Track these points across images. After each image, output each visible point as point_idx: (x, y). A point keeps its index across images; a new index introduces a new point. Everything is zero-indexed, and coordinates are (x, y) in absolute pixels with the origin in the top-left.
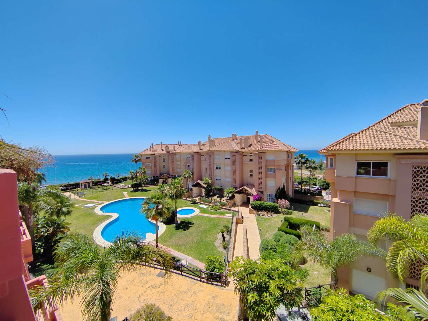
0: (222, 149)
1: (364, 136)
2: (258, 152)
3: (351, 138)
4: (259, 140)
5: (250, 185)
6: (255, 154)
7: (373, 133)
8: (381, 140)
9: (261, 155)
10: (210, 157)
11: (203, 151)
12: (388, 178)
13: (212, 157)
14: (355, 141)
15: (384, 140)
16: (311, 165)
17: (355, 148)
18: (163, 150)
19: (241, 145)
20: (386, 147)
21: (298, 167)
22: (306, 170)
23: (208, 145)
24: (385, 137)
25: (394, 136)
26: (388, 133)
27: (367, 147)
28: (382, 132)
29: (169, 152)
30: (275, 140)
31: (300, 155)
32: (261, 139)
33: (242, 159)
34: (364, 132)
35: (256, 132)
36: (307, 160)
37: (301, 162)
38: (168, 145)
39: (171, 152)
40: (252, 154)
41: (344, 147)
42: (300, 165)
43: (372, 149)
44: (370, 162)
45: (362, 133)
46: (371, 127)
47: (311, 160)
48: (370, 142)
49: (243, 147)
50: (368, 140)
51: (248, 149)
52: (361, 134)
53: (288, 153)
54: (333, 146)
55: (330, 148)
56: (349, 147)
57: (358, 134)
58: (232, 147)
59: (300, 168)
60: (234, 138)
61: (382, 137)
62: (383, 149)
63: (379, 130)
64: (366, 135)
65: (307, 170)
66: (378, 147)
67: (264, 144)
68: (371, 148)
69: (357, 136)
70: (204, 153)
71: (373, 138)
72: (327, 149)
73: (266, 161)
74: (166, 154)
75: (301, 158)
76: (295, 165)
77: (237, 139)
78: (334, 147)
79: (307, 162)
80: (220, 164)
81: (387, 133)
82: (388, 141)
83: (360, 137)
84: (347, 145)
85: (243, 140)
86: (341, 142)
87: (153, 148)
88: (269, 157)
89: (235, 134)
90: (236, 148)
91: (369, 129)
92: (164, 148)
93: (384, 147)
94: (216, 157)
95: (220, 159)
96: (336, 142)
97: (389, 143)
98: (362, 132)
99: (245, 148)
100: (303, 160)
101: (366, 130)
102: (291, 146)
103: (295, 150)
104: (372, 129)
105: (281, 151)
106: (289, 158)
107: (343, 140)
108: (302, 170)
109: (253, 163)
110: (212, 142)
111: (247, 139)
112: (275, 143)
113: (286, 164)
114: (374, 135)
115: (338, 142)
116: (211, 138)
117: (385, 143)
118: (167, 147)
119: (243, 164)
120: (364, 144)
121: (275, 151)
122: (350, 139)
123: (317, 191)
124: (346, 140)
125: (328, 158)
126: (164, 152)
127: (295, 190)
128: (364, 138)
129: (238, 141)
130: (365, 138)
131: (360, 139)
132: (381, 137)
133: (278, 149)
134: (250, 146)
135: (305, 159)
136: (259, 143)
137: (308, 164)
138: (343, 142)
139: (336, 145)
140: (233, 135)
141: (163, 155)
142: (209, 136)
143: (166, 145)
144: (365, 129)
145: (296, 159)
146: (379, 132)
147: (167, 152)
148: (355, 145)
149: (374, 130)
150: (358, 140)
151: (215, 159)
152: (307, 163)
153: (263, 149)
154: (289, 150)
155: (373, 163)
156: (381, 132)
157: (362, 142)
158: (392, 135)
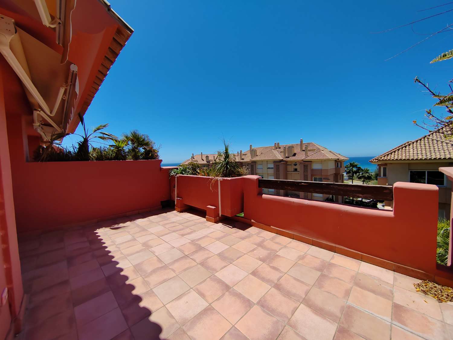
0: (265, 159)
1: (418, 146)
2: (303, 161)
3: (404, 148)
4: (304, 149)
5: (295, 195)
6: (300, 163)
7: (429, 142)
8: (437, 149)
9: (306, 164)
10: (252, 166)
11: (245, 160)
12: (444, 187)
13: (254, 167)
14: (408, 150)
15: (440, 150)
16: (364, 174)
17: (407, 157)
18: (203, 160)
19: (285, 154)
20: (441, 156)
21: (349, 176)
22: (358, 180)
23: (249, 155)
24: (441, 147)
25: (451, 146)
26: (445, 142)
27: (420, 157)
28: (439, 142)
29: (210, 162)
30: (321, 148)
31: (350, 164)
32: (306, 148)
33: (286, 168)
34: (419, 142)
35: (301, 140)
36: (359, 169)
37: (352, 171)
38: (208, 156)
39: (211, 162)
40: (296, 163)
41: (396, 157)
42: (351, 174)
43: (425, 159)
44: (425, 172)
45: (417, 143)
46: (427, 137)
47: (364, 169)
48: (424, 152)
49: (287, 156)
50: (422, 150)
51: (292, 159)
52: (415, 144)
53: (337, 162)
54: (384, 156)
55: (381, 158)
56: (401, 157)
57: (412, 144)
58: (275, 156)
59: (351, 178)
60: (277, 147)
61: (438, 146)
62: (437, 158)
63: (435, 140)
64: (421, 145)
65: (360, 180)
66: (432, 156)
67: (309, 153)
68: (424, 157)
69: (411, 146)
70: (245, 162)
71: (428, 147)
72: (378, 159)
73: (313, 170)
74: (206, 164)
75: (351, 167)
76: (345, 174)
77: (280, 148)
78: (386, 157)
79: (360, 171)
80: (263, 173)
81: (443, 143)
82: (444, 150)
83: (414, 146)
84: (399, 155)
85: (287, 149)
86: (392, 152)
87: (194, 158)
88: (316, 166)
89: (278, 143)
90: (280, 157)
91: (424, 138)
92: (204, 158)
93: (438, 157)
94: (259, 166)
95: (262, 169)
96: (388, 152)
97: (445, 153)
98: (417, 141)
99: (289, 157)
100: (355, 169)
101: (421, 140)
102: (340, 154)
103: (345, 158)
104: (428, 138)
105: (329, 160)
106: (338, 166)
107: (395, 150)
108: (353, 180)
109: (298, 173)
110: (253, 152)
111: (291, 148)
112: (322, 151)
113: (335, 174)
114: (429, 144)
115: (390, 152)
116: (253, 148)
117: (440, 153)
118: (207, 157)
119: (287, 173)
120: (418, 154)
121: (322, 160)
122: (402, 149)
123: (372, 203)
124: (399, 150)
125: (381, 167)
126: (205, 162)
127: (345, 201)
128: (418, 148)
129: (282, 150)
130: (420, 147)
131: (414, 148)
132: (436, 147)
133: (325, 158)
134: (295, 155)
135: (356, 167)
136: (304, 152)
137: (361, 174)
138: (395, 152)
139: (388, 155)
140: (275, 143)
141: (204, 165)
142: (250, 145)
143: (206, 156)
144: (420, 138)
145: (346, 168)
146: (435, 141)
147: (207, 162)
148: (408, 154)
149: (430, 139)
150: (412, 150)
151: (257, 168)
152: (359, 173)
153: (309, 158)
154: (338, 159)
155: (427, 171)
156: (437, 141)
157: (415, 152)
158: (449, 144)
